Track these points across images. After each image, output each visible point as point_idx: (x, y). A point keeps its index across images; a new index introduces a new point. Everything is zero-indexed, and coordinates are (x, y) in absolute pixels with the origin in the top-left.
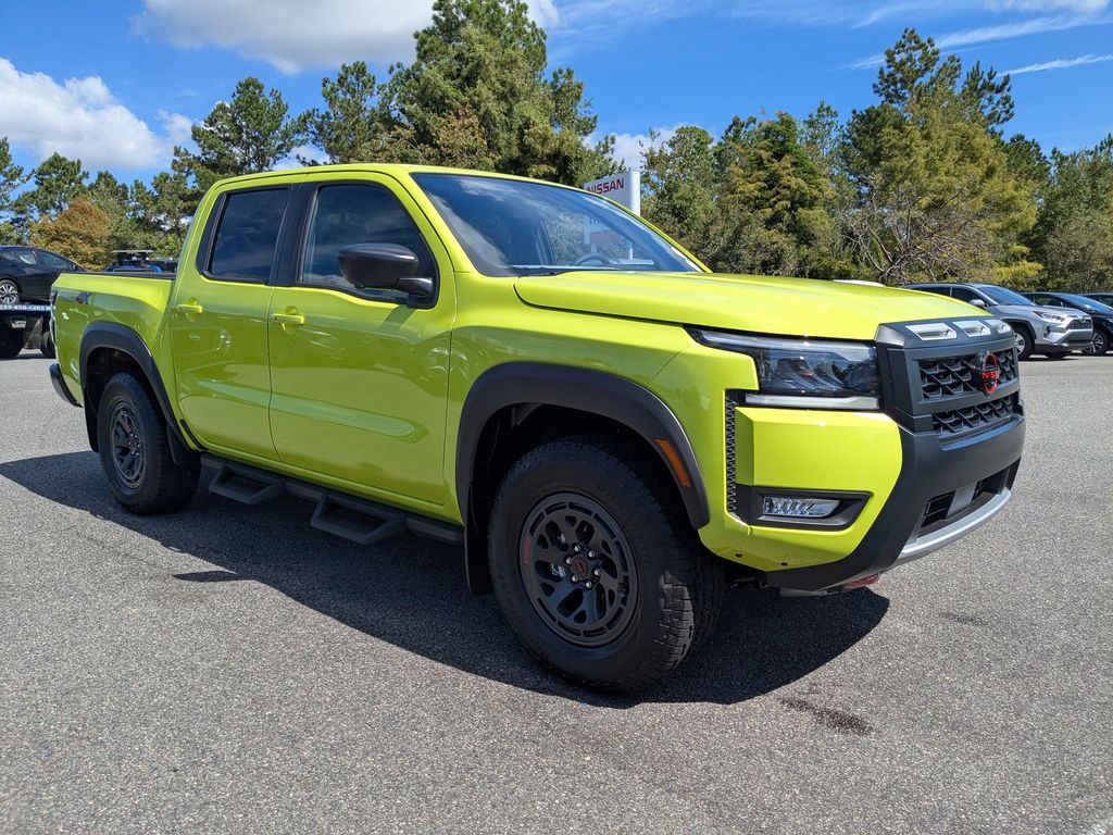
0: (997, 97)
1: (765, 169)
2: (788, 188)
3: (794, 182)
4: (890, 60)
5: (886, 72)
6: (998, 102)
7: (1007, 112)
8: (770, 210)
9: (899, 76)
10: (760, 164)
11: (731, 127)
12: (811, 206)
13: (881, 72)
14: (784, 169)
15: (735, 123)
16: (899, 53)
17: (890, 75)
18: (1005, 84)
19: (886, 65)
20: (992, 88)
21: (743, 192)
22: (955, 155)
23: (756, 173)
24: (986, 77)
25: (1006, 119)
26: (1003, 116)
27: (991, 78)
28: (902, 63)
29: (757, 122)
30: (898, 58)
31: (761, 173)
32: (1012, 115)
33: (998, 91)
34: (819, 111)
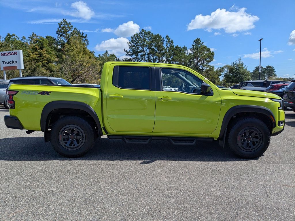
0: (84, 39)
1: (37, 51)
2: (46, 57)
3: (47, 56)
4: (60, 26)
5: (59, 29)
6: (85, 41)
7: (87, 43)
8: (41, 63)
9: (62, 31)
10: (36, 50)
11: (7, 36)
12: (52, 63)
13: (58, 29)
14: (44, 52)
15: (9, 35)
16: (62, 24)
17: (61, 30)
18: (86, 36)
19: (59, 27)
20: (83, 37)
21: (32, 57)
22: (82, 53)
23: (36, 52)
24: (81, 34)
25: (87, 45)
26: (86, 44)
27: (83, 34)
28: (63, 27)
29: (16, 36)
30: (62, 26)
31: (37, 52)
32: (88, 44)
33: (84, 38)
34: (32, 35)
